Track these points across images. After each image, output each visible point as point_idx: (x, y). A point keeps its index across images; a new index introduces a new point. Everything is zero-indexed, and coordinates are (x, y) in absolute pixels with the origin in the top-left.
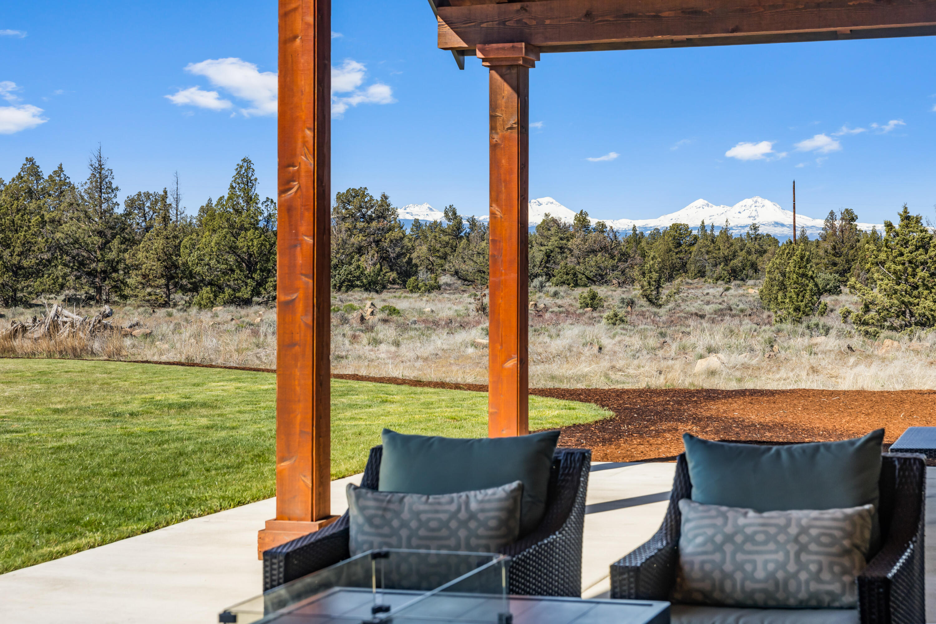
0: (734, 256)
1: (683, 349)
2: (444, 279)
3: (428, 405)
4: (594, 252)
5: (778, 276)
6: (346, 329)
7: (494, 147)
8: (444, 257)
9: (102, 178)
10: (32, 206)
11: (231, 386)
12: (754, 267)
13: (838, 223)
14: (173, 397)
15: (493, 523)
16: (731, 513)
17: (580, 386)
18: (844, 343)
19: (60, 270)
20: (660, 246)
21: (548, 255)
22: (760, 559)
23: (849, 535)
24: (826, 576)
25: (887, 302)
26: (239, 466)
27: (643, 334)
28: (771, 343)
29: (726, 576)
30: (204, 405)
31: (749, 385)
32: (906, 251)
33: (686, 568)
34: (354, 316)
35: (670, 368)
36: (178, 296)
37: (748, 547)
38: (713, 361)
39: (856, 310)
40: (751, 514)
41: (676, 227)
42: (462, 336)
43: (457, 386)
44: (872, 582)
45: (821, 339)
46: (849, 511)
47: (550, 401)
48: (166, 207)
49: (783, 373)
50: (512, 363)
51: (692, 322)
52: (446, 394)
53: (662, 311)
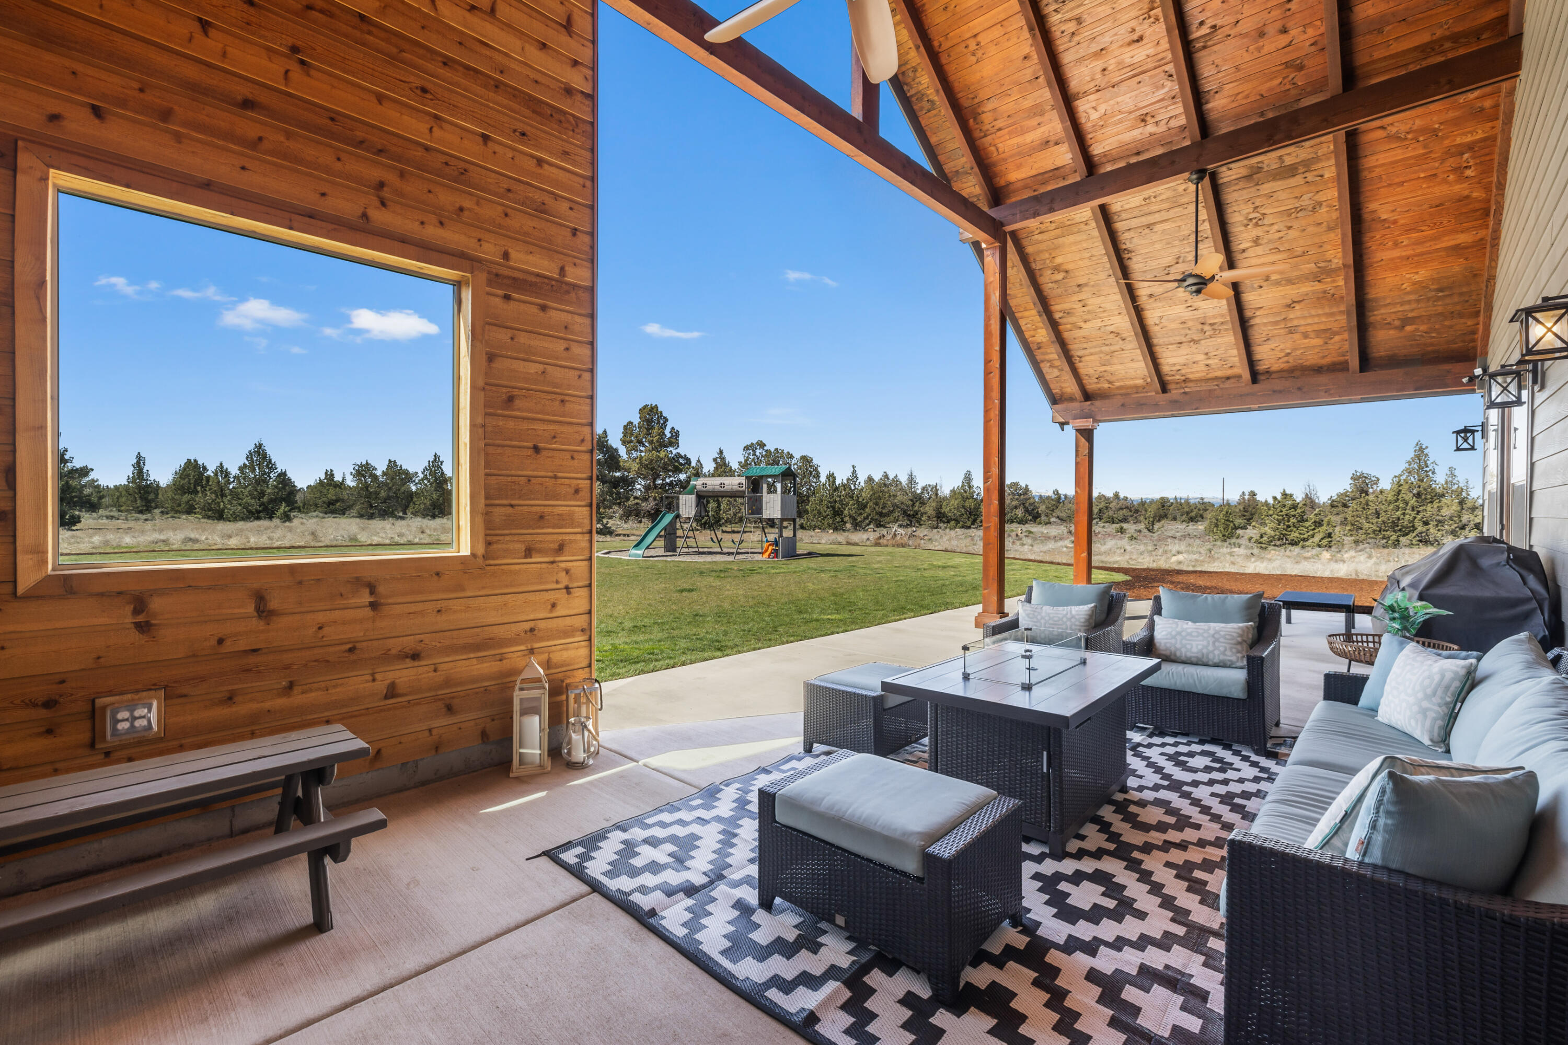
0: (1192, 511)
1: (1165, 552)
2: (1052, 520)
3: (1046, 571)
4: (1122, 509)
5: (1214, 520)
6: (1010, 539)
7: (1077, 464)
8: (1053, 510)
9: (912, 479)
10: (886, 490)
11: (963, 560)
12: (1202, 517)
13: (1247, 497)
14: (940, 563)
15: (1083, 620)
16: (1180, 623)
17: (1115, 566)
18: (1249, 552)
19: (896, 514)
20: (1154, 507)
21: (1100, 510)
22: (1194, 643)
23: (1241, 636)
24: (1228, 653)
25: (1273, 533)
26: (967, 591)
27: (1146, 544)
28: (1210, 551)
29: (1177, 649)
30: (952, 567)
31: (1199, 569)
32: (1284, 510)
33: (1158, 645)
34: (1013, 534)
35: (1159, 560)
36: (941, 525)
37: (1188, 637)
38: (1180, 557)
39: (1257, 537)
40: (1190, 623)
41: (1162, 498)
42: (1060, 543)
43: (1059, 564)
44: (1254, 658)
45: (1236, 549)
46: (1241, 625)
47: (1101, 571)
48: (937, 490)
49: (1216, 564)
50: (1085, 554)
51: (1169, 540)
52: (1054, 567)
53: (1155, 535)
